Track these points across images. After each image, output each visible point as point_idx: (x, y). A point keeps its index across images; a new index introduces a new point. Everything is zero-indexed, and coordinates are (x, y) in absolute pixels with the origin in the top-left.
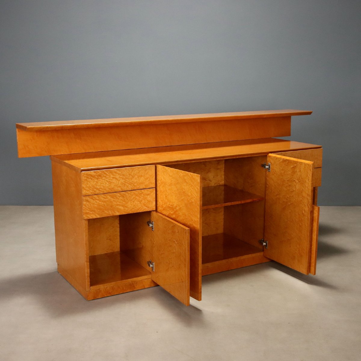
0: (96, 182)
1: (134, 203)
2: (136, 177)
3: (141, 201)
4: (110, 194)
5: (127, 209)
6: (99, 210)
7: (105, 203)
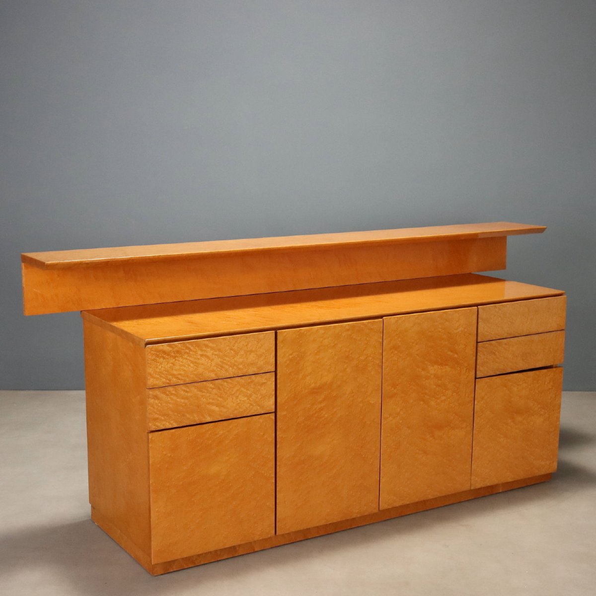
0: (172, 363)
1: (238, 400)
2: (242, 352)
3: (251, 395)
4: (196, 384)
5: (225, 410)
6: (176, 414)
7: (186, 401)
